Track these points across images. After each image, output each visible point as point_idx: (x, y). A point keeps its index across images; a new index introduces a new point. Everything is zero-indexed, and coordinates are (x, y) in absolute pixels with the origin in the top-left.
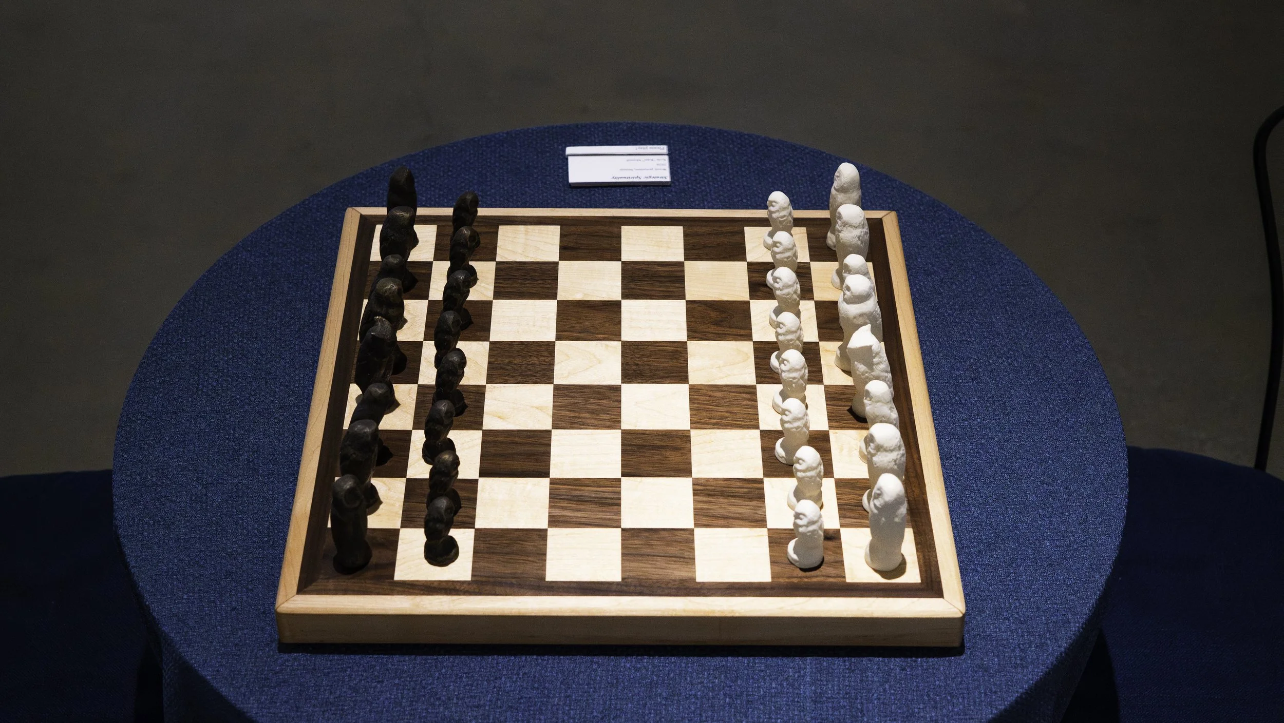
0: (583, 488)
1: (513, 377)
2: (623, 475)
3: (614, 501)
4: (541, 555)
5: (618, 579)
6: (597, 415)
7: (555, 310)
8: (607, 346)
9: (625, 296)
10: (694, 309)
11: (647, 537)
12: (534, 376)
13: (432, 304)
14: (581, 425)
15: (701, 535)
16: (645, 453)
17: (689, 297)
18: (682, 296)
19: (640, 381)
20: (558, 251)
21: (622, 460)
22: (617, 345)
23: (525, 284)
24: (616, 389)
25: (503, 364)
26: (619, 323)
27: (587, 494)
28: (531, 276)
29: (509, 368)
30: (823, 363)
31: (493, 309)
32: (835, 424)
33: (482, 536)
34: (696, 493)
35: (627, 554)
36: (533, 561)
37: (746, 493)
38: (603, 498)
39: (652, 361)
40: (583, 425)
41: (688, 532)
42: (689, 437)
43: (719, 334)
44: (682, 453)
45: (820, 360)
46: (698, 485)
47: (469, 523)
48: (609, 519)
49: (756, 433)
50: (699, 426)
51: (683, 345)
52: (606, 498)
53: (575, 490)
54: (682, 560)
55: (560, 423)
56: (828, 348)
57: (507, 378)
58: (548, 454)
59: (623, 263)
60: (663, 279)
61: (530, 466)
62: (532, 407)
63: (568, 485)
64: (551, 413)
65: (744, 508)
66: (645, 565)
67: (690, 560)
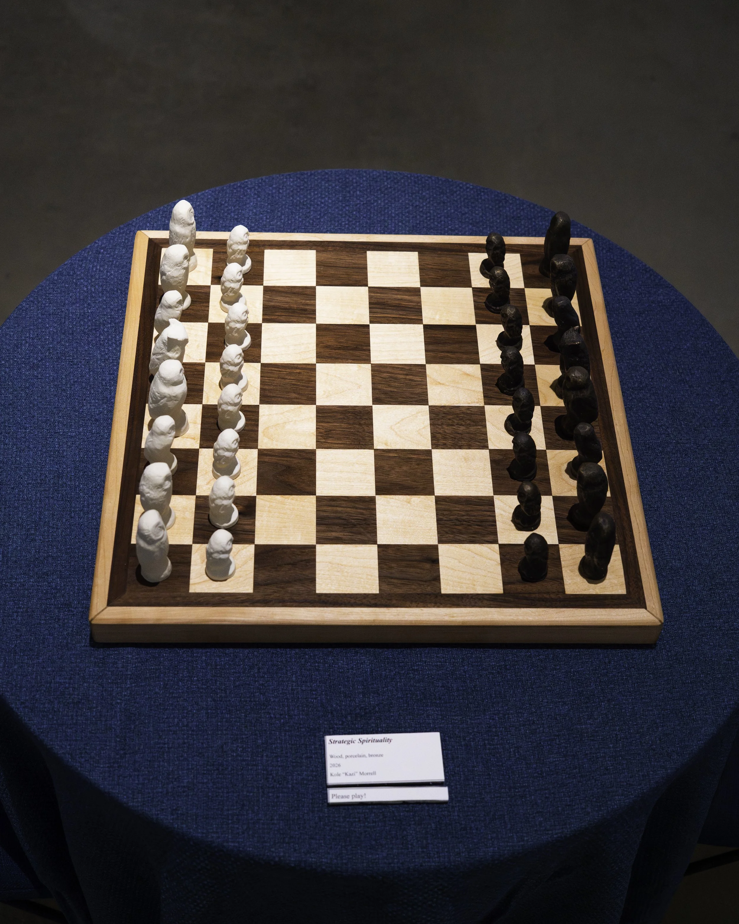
0: (397, 316)
1: (463, 413)
2: (368, 326)
3: (374, 306)
4: (422, 269)
5: (369, 253)
6: (391, 377)
7: (435, 483)
8: (386, 444)
9: (371, 501)
10: (309, 486)
11: (350, 280)
12: (444, 413)
13: (548, 492)
14: (403, 368)
15: (312, 282)
16: (352, 344)
17: (312, 499)
18: (320, 500)
19: (357, 408)
20: (440, 558)
21: (369, 338)
22: (378, 444)
23: (468, 515)
24: (377, 400)
25: (473, 426)
26: (378, 469)
27: (394, 311)
28: (462, 524)
29: (468, 422)
30: (199, 426)
31: (491, 485)
32: (199, 368)
33: (465, 282)
34: (314, 312)
35: (363, 269)
36: (428, 264)
37: (276, 312)
38: (382, 309)
39: (346, 428)
40: (400, 368)
41: (321, 283)
42: (317, 357)
43: (287, 457)
44: (323, 343)
45: (201, 429)
46: (311, 318)
47: (477, 292)
48: (377, 293)
49: (264, 360)
50: (309, 367)
51: (320, 444)
52: (380, 309)
53: (403, 315)
54: (326, 265)
55: (420, 370)
56: (193, 441)
57: (469, 412)
58: (427, 343)
59: (375, 542)
60: (336, 521)
61: (438, 334)
62: (443, 384)
63: (409, 319)
64: (428, 379)
65: (279, 300)
66: (350, 261)
67: (319, 264)
